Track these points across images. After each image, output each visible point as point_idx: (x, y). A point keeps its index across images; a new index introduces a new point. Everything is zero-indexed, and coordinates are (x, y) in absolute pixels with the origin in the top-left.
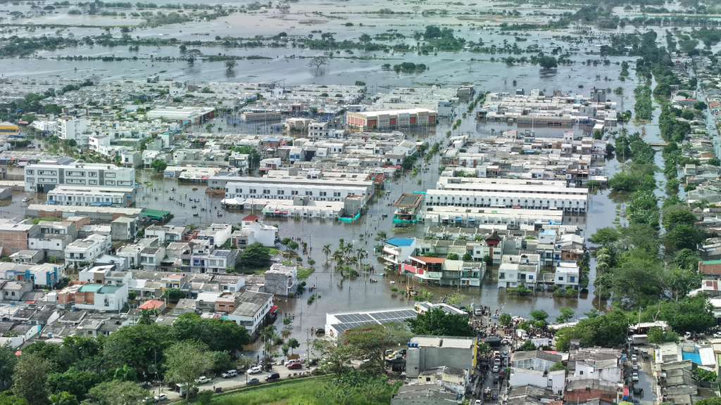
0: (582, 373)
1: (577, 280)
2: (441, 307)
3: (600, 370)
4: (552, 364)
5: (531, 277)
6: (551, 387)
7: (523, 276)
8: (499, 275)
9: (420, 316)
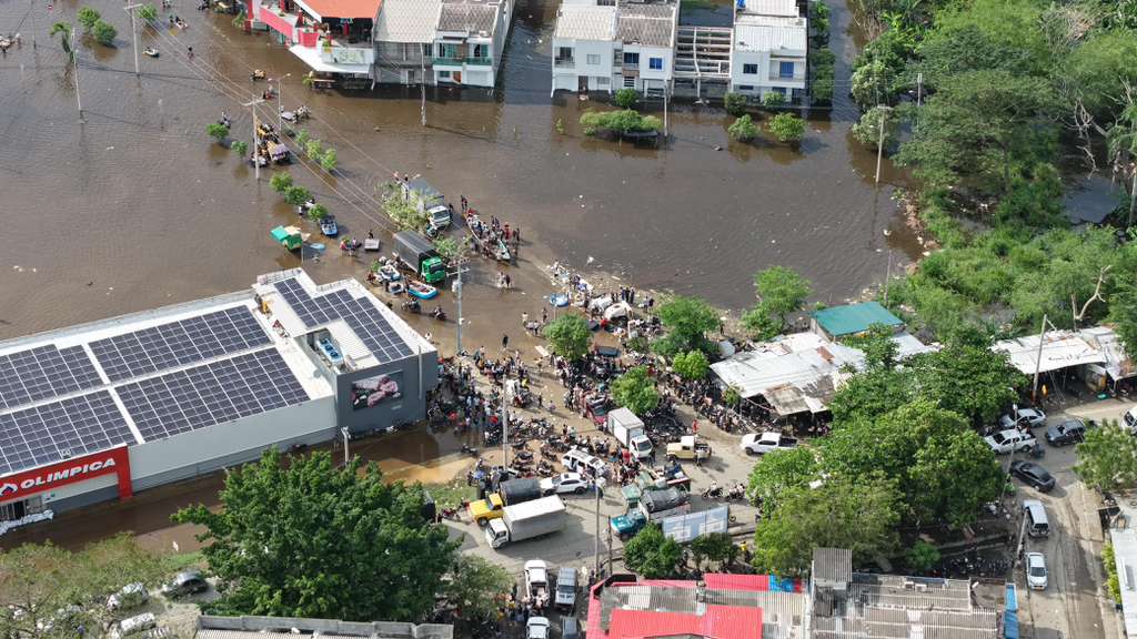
1: (800, 70)
5: (655, 64)
7: (633, 58)
8: (555, 53)
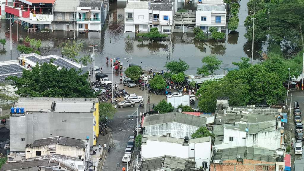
0: (231, 139)
1: (224, 20)
2: (52, 60)
3: (255, 135)
4: (194, 129)
5: (166, 18)
6: (194, 158)
7: (156, 17)
8: (126, 16)
9: (25, 74)
